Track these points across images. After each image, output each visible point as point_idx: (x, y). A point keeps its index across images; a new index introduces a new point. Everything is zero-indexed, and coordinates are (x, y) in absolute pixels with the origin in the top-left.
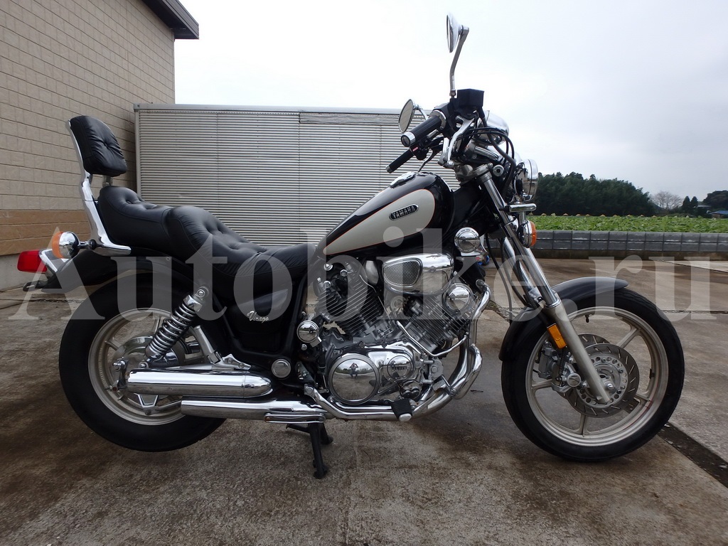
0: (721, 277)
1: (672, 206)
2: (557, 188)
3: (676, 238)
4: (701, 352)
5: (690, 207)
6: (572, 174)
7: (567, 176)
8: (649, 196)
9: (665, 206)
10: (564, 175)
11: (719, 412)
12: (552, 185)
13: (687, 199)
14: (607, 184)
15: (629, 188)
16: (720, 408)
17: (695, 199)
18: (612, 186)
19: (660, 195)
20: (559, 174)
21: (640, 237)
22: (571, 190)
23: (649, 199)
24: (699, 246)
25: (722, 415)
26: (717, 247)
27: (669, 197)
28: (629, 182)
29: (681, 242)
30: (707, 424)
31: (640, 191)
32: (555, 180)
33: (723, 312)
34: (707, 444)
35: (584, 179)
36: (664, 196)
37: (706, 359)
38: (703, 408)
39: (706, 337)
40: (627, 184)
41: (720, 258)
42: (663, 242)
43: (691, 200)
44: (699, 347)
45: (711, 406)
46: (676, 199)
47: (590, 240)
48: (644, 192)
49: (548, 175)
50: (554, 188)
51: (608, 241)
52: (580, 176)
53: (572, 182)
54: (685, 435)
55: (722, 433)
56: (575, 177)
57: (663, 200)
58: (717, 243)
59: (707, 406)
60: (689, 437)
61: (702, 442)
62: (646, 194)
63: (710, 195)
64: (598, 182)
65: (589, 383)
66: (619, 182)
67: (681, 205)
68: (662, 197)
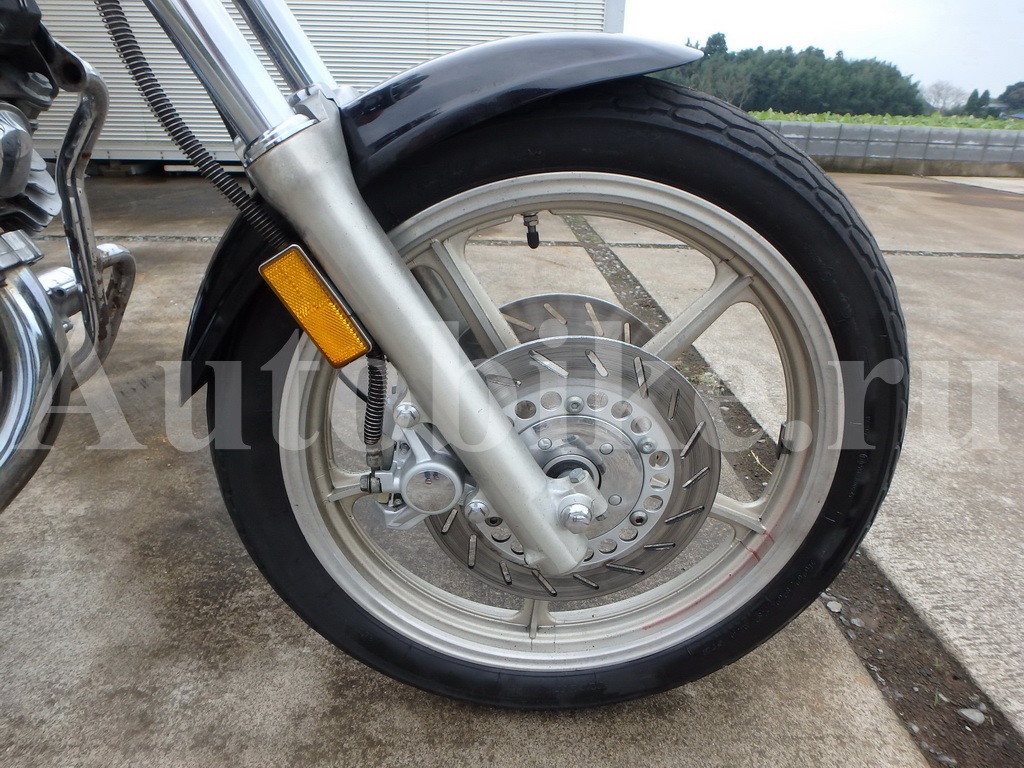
0: (1012, 201)
1: (950, 104)
2: (783, 72)
3: (948, 137)
4: (962, 332)
5: (977, 106)
6: (809, 50)
7: (801, 53)
8: (919, 87)
9: (941, 105)
10: (796, 51)
11: (985, 494)
12: (776, 67)
13: (975, 93)
14: (859, 66)
15: (892, 74)
16: (985, 480)
17: (986, 93)
18: (867, 69)
19: (936, 86)
20: (789, 49)
21: (891, 135)
22: (804, 75)
23: (918, 92)
24: (984, 153)
25: (988, 504)
26: (1012, 155)
27: (949, 89)
28: (893, 65)
29: (957, 145)
30: (948, 536)
31: (908, 79)
32: (781, 59)
33: (1011, 257)
34: (937, 615)
35: (827, 57)
36: (942, 89)
37: (969, 350)
38: (945, 480)
39: (974, 303)
40: (889, 66)
41: (1013, 173)
42: (928, 143)
43: (980, 94)
44: (957, 323)
45: (964, 474)
46: (959, 94)
47: (809, 139)
48: (913, 81)
49: (773, 51)
50: (778, 71)
51: (838, 140)
52: (820, 53)
53: (807, 63)
54: (881, 574)
55: (981, 567)
56: (814, 55)
57: (939, 95)
58: (1014, 147)
59: (955, 475)
60: (890, 584)
61: (922, 601)
62: (916, 85)
63: (1010, 89)
64: (846, 63)
65: (493, 499)
66: (877, 63)
67: (964, 102)
68: (940, 90)
